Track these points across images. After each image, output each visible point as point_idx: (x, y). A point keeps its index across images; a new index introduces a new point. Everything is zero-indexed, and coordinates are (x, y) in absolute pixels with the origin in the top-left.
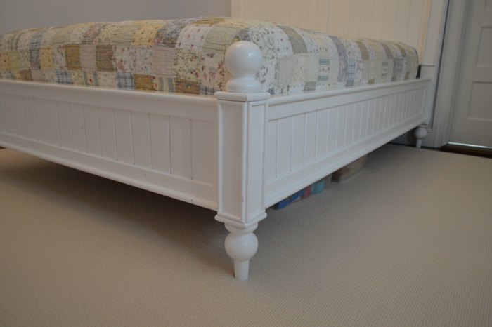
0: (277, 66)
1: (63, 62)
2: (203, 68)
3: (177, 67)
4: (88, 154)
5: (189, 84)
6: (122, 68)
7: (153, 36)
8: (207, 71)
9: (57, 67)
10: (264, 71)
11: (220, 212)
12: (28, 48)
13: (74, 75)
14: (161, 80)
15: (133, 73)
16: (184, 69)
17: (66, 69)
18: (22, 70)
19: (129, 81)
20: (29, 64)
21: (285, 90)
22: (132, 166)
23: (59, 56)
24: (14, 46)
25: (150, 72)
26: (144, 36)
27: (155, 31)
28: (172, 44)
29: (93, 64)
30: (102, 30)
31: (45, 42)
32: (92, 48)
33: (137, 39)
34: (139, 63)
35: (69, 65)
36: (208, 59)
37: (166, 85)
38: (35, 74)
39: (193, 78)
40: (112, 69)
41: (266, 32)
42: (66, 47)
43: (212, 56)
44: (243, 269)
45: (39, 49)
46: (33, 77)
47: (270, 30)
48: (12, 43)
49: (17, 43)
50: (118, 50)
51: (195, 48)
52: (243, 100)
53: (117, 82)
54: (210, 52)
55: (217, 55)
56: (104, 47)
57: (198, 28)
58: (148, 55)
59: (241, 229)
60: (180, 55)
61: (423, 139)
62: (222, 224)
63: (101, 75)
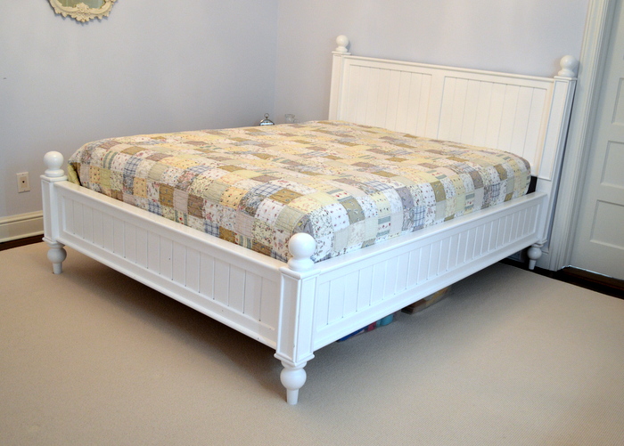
0: (333, 239)
1: (157, 197)
2: (274, 238)
3: (255, 232)
4: (173, 282)
5: (263, 247)
6: (210, 218)
7: (238, 201)
8: (277, 241)
9: (150, 199)
10: (321, 244)
11: (278, 351)
12: (122, 172)
13: (166, 210)
14: (241, 237)
15: (219, 225)
16: (261, 235)
17: (159, 203)
18: (114, 189)
19: (215, 230)
20: (121, 187)
21: (342, 252)
22: (212, 300)
23: (153, 191)
24: (107, 165)
25: (233, 229)
26: (231, 199)
27: (240, 198)
28: (253, 214)
29: (185, 208)
30: (195, 180)
31: (140, 173)
32: (185, 195)
33: (225, 200)
34: (225, 220)
35: (161, 200)
36: (278, 233)
37: (245, 242)
38: (126, 196)
39: (266, 243)
40: (201, 217)
41: (325, 213)
42: (162, 185)
43: (282, 232)
44: (293, 396)
45: (133, 178)
46: (124, 198)
47: (329, 210)
48: (105, 162)
49: (110, 164)
50: (208, 204)
51: (269, 222)
52: (298, 278)
53: (204, 227)
54: (280, 229)
55: (285, 232)
56: (196, 197)
57: (273, 204)
58: (232, 216)
59: (292, 367)
60: (258, 224)
61: (537, 260)
62: (279, 361)
63: (191, 219)
